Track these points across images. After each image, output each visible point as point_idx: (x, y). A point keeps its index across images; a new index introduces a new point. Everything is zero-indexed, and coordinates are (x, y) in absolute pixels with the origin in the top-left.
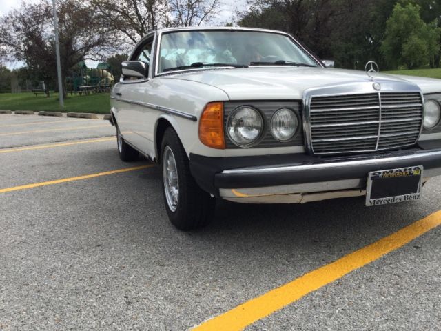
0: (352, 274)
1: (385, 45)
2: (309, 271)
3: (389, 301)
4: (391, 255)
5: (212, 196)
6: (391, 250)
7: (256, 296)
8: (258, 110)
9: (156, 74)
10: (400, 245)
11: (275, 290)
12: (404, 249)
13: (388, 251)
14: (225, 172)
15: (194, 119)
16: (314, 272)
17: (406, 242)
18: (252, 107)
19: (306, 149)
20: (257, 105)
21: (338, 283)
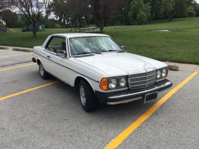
0: (142, 124)
1: (130, 14)
2: (132, 123)
3: (153, 131)
4: (151, 116)
5: (101, 102)
6: (150, 115)
7: (121, 133)
8: (116, 79)
9: (71, 56)
10: (152, 113)
11: (125, 130)
12: (153, 115)
13: (149, 116)
14: (109, 97)
15: (98, 82)
16: (133, 124)
17: (153, 112)
18: (115, 78)
19: (129, 88)
20: (116, 78)
21: (140, 127)
